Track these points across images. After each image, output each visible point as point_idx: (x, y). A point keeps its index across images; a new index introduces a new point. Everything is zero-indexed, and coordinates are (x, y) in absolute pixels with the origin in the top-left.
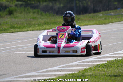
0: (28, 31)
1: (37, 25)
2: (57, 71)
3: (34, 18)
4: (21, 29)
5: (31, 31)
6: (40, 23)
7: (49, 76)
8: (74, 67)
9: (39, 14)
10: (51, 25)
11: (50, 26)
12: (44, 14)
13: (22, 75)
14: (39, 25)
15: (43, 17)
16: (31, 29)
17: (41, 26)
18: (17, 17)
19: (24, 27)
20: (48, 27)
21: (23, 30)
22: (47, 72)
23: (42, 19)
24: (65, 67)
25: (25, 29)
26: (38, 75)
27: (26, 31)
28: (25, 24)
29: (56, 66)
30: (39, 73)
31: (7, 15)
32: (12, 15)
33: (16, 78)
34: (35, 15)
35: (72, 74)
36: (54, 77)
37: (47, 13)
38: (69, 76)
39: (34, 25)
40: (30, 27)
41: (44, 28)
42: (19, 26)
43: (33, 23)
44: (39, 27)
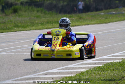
0: (31, 30)
1: (40, 24)
2: (55, 73)
4: (25, 28)
5: (33, 30)
6: (43, 23)
7: (46, 79)
8: (71, 69)
10: (54, 24)
11: (52, 25)
12: (47, 12)
13: (21, 78)
14: (42, 24)
15: (46, 16)
16: (34, 28)
17: (44, 25)
18: (21, 15)
19: (28, 26)
20: (50, 27)
21: (27, 29)
22: (46, 74)
23: (45, 18)
24: (63, 70)
25: (28, 29)
26: (37, 78)
27: (29, 30)
28: (29, 23)
29: (55, 68)
30: (37, 75)
31: (12, 13)
32: (16, 14)
34: (39, 14)
35: (69, 77)
37: (50, 12)
39: (38, 24)
40: (33, 26)
41: (46, 27)
42: (23, 25)
43: (36, 22)
44: (42, 26)
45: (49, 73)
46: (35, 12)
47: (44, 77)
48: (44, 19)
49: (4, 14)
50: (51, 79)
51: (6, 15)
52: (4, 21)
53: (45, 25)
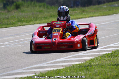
0: (35, 24)
1: (43, 18)
3: (40, 12)
4: (28, 22)
5: (37, 24)
6: (46, 17)
7: (56, 67)
9: (46, 7)
12: (49, 7)
13: (31, 67)
15: (49, 10)
16: (38, 22)
17: (47, 19)
18: (24, 11)
19: (31, 20)
21: (30, 23)
24: (72, 58)
25: (32, 23)
27: (33, 24)
28: (32, 18)
29: (63, 57)
30: (47, 64)
31: (14, 9)
32: (19, 9)
33: (25, 69)
34: (42, 9)
35: (79, 64)
36: (62, 68)
37: (53, 6)
38: (76, 66)
39: (41, 18)
40: (36, 20)
42: (26, 20)
43: (40, 16)
44: (45, 20)
45: (58, 61)
47: (54, 66)
48: (47, 13)
49: (6, 11)
51: (9, 11)
52: (7, 16)
53: (49, 19)
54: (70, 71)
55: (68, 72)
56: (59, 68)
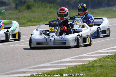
2: (69, 62)
3: (50, 13)
4: (38, 23)
7: (60, 67)
8: (84, 58)
9: (56, 8)
18: (34, 11)
19: (41, 21)
21: (40, 24)
24: (76, 58)
26: (50, 66)
28: (42, 18)
29: (68, 58)
30: (51, 64)
31: (25, 9)
32: (30, 10)
33: (30, 69)
34: (52, 10)
35: (82, 65)
36: (65, 68)
39: (51, 19)
42: (36, 20)
43: (49, 17)
45: (62, 61)
46: (48, 8)
47: (58, 66)
49: (18, 11)
50: (64, 67)
51: (20, 11)
52: (17, 16)
54: (73, 71)
55: (70, 72)
56: (62, 68)
